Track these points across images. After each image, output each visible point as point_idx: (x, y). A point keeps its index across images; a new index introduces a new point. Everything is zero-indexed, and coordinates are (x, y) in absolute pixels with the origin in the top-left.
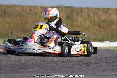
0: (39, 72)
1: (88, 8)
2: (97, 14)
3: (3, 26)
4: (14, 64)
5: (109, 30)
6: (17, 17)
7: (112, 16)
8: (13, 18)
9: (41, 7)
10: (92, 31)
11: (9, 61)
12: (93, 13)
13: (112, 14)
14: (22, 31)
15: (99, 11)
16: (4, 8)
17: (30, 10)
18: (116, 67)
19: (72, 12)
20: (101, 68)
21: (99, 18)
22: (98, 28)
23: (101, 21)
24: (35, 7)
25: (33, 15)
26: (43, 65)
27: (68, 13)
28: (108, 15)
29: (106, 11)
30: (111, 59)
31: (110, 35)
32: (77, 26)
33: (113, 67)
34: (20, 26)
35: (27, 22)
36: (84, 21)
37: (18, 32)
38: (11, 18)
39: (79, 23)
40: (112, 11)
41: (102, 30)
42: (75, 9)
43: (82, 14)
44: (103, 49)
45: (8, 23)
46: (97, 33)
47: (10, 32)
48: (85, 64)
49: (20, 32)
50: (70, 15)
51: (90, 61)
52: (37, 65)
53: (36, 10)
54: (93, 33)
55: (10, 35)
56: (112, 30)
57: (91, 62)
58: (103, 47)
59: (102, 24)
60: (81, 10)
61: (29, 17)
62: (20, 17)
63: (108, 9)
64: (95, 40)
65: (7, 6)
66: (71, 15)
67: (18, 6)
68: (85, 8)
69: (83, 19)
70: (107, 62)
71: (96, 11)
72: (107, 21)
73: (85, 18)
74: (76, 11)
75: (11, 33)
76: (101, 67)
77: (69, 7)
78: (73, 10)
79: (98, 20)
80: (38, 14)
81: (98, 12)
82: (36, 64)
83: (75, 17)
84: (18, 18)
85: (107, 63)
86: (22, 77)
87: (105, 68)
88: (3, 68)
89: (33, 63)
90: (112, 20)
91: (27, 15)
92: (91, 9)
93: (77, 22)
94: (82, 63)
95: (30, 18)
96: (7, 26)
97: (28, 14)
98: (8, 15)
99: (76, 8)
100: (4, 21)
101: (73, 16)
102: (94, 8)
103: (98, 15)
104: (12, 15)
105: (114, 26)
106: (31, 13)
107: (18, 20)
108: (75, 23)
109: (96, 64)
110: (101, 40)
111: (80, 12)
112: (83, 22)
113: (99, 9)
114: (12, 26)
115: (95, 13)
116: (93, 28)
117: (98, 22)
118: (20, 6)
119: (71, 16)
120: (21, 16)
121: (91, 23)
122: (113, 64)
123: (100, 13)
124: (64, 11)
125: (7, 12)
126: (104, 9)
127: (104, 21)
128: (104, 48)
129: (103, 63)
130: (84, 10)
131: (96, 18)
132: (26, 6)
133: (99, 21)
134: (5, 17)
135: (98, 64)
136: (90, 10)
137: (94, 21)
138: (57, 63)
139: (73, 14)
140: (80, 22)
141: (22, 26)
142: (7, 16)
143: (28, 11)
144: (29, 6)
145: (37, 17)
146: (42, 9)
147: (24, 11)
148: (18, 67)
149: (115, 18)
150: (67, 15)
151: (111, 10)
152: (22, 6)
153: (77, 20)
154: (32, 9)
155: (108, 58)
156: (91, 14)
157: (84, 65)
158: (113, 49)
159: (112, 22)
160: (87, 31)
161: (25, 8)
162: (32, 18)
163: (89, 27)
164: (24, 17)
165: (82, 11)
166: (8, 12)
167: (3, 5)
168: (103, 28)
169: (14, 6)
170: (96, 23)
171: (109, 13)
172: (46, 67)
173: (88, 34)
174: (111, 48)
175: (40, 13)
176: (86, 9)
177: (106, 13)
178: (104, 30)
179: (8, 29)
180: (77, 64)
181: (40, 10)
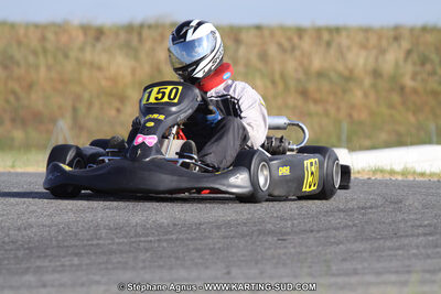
0: (103, 266)
1: (259, 28)
2: (294, 48)
5: (338, 109)
7: (350, 56)
9: (85, 29)
12: (280, 45)
13: (349, 48)
15: (300, 37)
17: (43, 39)
18: (388, 243)
21: (301, 64)
22: (299, 102)
23: (307, 72)
24: (60, 28)
25: (55, 59)
26: (117, 240)
28: (333, 51)
29: (326, 36)
30: (364, 215)
31: (345, 126)
33: (376, 245)
34: (8, 102)
35: (30, 87)
40: (348, 36)
41: (312, 107)
43: (236, 51)
51: (289, 223)
52: (95, 242)
53: (64, 39)
56: (352, 107)
57: (293, 225)
59: (312, 86)
61: (37, 68)
62: (6, 67)
63: (336, 30)
68: (248, 28)
69: (242, 69)
70: (350, 223)
71: (290, 39)
72: (332, 75)
73: (247, 66)
76: (332, 244)
79: (296, 70)
81: (296, 40)
82: (88, 240)
85: (354, 229)
86: (44, 286)
87: (349, 245)
89: (76, 234)
90: (351, 71)
91: (32, 59)
92: (272, 31)
95: (43, 70)
97: (36, 54)
102: (283, 29)
103: (297, 53)
105: (359, 94)
106: (45, 51)
111: (230, 44)
113: (300, 32)
115: (286, 44)
116: (280, 101)
117: (298, 81)
120: (8, 62)
121: (273, 82)
122: (374, 232)
123: (306, 44)
126: (318, 31)
127: (321, 74)
129: (336, 229)
130: (244, 36)
131: (291, 65)
132: (27, 26)
133: (301, 75)
135: (318, 231)
136: (266, 33)
137: (283, 76)
138: (167, 233)
141: (12, 99)
143: (35, 43)
144: (37, 26)
145: (69, 66)
146: (85, 34)
147: (19, 43)
148: (22, 252)
149: (361, 61)
151: (344, 34)
152: (13, 26)
154: (50, 36)
155: (352, 210)
156: (273, 50)
158: (366, 177)
159: (349, 78)
161: (22, 32)
162: (49, 68)
164: (19, 64)
165: (237, 41)
168: (316, 102)
170: (292, 84)
171: (339, 45)
172: (127, 248)
174: (359, 172)
175: (82, 49)
176: (253, 32)
177: (328, 44)
178: (320, 109)
181: (81, 38)
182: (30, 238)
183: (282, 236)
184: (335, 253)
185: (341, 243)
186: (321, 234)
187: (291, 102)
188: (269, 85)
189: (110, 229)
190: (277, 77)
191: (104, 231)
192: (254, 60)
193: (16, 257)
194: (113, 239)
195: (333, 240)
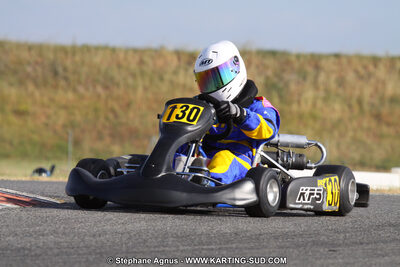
1: (337, 56)
2: (370, 75)
3: (48, 117)
4: (82, 244)
6: (94, 87)
8: (81, 89)
9: (178, 54)
10: (350, 134)
11: (64, 234)
12: (356, 72)
14: (113, 136)
15: (376, 66)
16: (51, 56)
17: (141, 62)
19: (283, 71)
20: (378, 260)
21: (376, 90)
22: (373, 124)
23: (382, 99)
24: (158, 53)
25: (151, 81)
27: (269, 73)
32: (301, 117)
34: (107, 119)
35: (128, 105)
36: (326, 99)
37: (100, 137)
38: (75, 91)
39: (306, 108)
41: (385, 129)
42: (293, 59)
43: (316, 77)
44: (386, 193)
45: (65, 107)
46: (369, 141)
47: (71, 139)
48: (323, 244)
49: (108, 140)
50: (275, 80)
51: (343, 235)
52: (162, 249)
53: (160, 63)
54: (355, 140)
55: (71, 148)
57: (345, 238)
58: (387, 188)
59: (385, 110)
60: (316, 61)
61: (135, 89)
62: (106, 88)
64: (363, 165)
65: (63, 50)
66: (281, 79)
67: (97, 48)
68: (328, 56)
69: (322, 94)
71: (365, 67)
73: (327, 91)
74: (296, 65)
75: (77, 143)
76: (379, 256)
77: (273, 53)
78: (288, 63)
79: (371, 96)
80: (167, 77)
81: (371, 68)
82: (155, 247)
83: (293, 87)
84: (99, 89)
87: (393, 258)
88: (44, 259)
89: (145, 241)
91: (130, 81)
92: (349, 59)
93: (299, 102)
94: (315, 243)
95: (140, 90)
96: (62, 118)
97: (134, 76)
98: (66, 79)
99: (298, 56)
100: (52, 100)
101: (287, 85)
102: (360, 57)
103: (373, 81)
104: (79, 82)
106: (142, 73)
107: (99, 96)
108: (295, 107)
109: (361, 246)
110: (384, 167)
111: (310, 70)
112: (320, 103)
113: (375, 60)
114: (78, 117)
116: (355, 124)
117: (372, 105)
118: (105, 48)
119: (281, 85)
120: (109, 83)
121: (350, 106)
123: (381, 72)
124: (257, 67)
125: (60, 70)
126: (392, 60)
127: (393, 100)
128: (390, 190)
129: (385, 242)
130: (323, 63)
131: (368, 91)
132: (127, 51)
133: (376, 101)
134: (56, 87)
135: (368, 244)
136: (344, 61)
137: (360, 102)
139: (287, 76)
140: (310, 103)
141: (111, 116)
142: (62, 83)
143: (134, 66)
144: (135, 51)
145: (164, 88)
146: (179, 59)
147: (119, 66)
148: (93, 257)
150: (267, 78)
152: (114, 50)
153: (300, 95)
154: (147, 59)
156: (350, 77)
157: (322, 250)
160: (336, 133)
161: (122, 56)
162: (146, 89)
163: (340, 120)
164: (118, 85)
165: (317, 68)
166: (65, 69)
167: (48, 47)
168: (389, 124)
169: (86, 49)
170: (366, 107)
173: (338, 146)
175: (175, 73)
176: (332, 59)
178: (391, 131)
179: (64, 126)
180: (298, 246)
181: (174, 62)
182: (103, 243)
183: (333, 247)
184: (380, 264)
185: (387, 255)
186: (370, 246)
187: (365, 124)
188: (346, 108)
189: (178, 237)
190: (354, 102)
191: (172, 239)
192: (333, 85)
193: (87, 260)
194: (178, 246)
195: (379, 252)
